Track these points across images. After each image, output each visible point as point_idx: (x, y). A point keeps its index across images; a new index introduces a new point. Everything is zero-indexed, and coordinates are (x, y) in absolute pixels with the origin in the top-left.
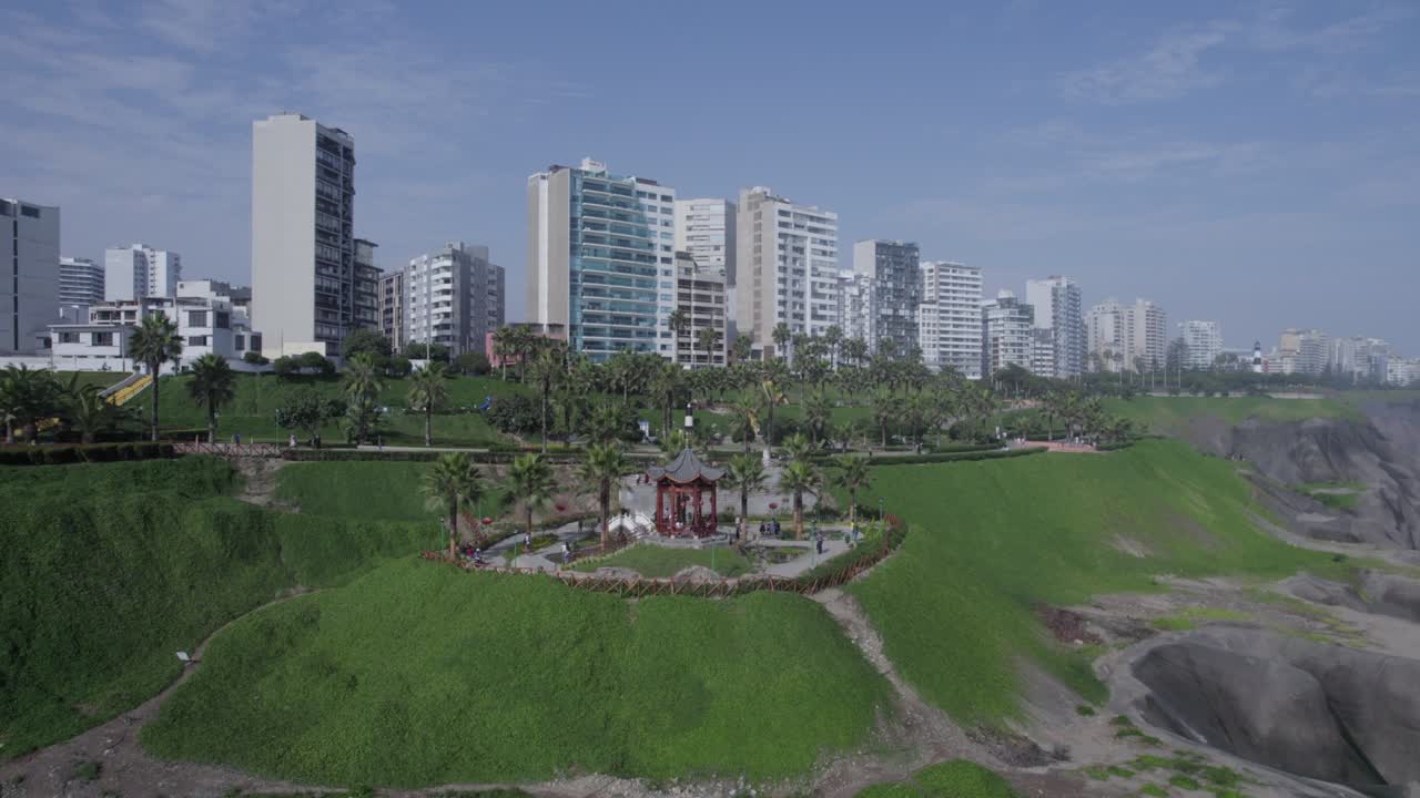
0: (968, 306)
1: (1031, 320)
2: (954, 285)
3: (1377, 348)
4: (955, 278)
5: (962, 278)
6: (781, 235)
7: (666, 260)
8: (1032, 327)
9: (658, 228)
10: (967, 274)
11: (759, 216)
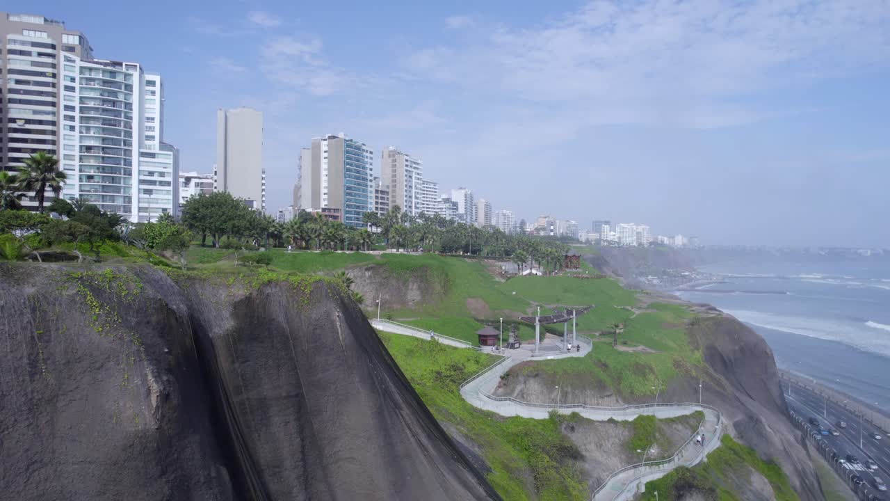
0: (432, 202)
1: (457, 209)
2: (427, 191)
3: (574, 225)
4: (427, 188)
5: (430, 188)
6: (406, 171)
7: (371, 181)
8: (457, 212)
9: (368, 166)
10: (432, 186)
11: (395, 161)
